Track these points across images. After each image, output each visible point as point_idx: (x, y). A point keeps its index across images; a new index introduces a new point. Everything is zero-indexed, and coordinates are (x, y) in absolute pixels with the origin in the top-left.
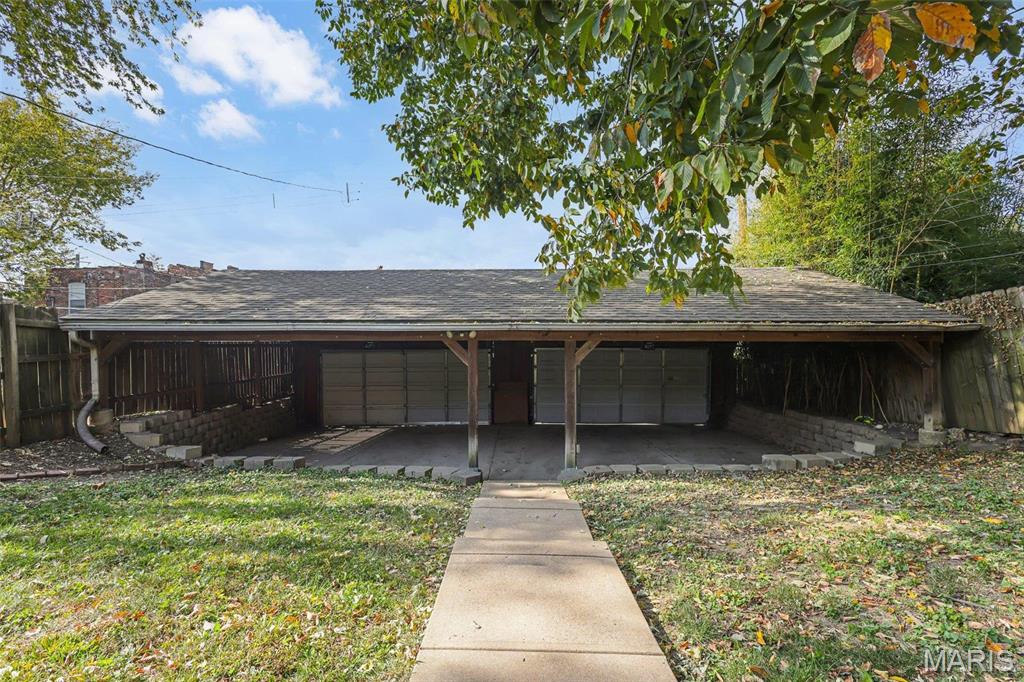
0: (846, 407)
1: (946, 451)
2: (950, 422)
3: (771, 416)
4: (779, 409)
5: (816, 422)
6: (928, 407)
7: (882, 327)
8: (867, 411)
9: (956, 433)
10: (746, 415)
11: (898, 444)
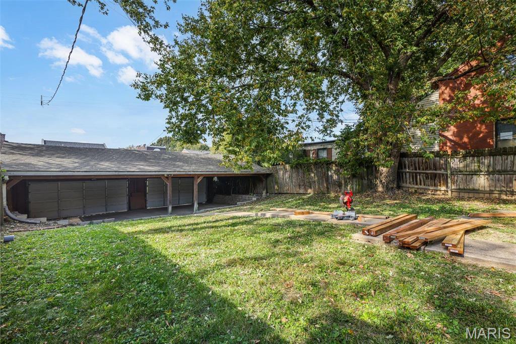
0: (247, 192)
1: (267, 198)
2: (267, 192)
3: (227, 197)
4: (229, 194)
5: (240, 196)
6: (264, 190)
7: (258, 173)
8: (251, 192)
9: (268, 194)
10: (219, 197)
11: (259, 198)
